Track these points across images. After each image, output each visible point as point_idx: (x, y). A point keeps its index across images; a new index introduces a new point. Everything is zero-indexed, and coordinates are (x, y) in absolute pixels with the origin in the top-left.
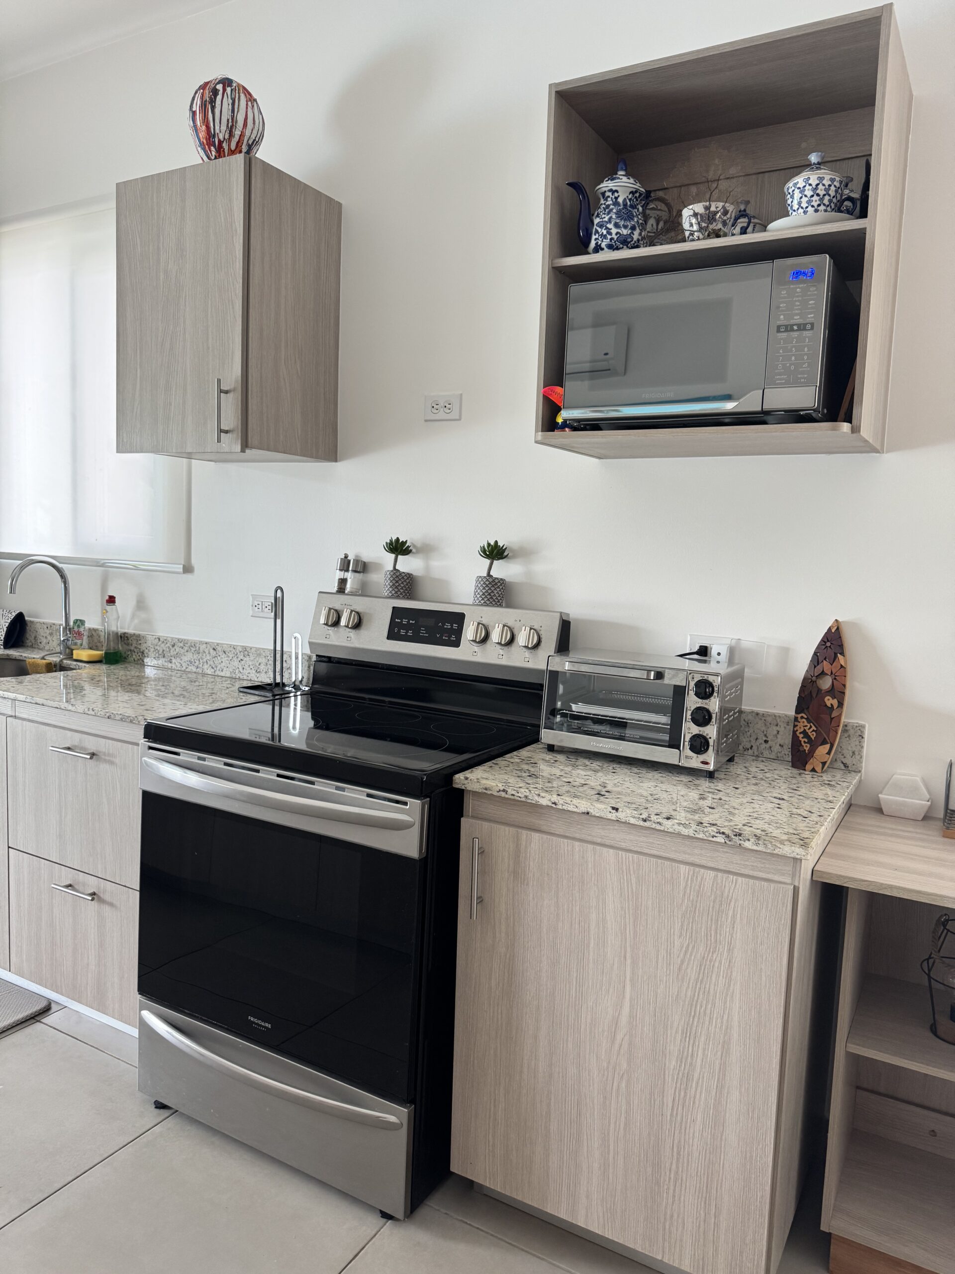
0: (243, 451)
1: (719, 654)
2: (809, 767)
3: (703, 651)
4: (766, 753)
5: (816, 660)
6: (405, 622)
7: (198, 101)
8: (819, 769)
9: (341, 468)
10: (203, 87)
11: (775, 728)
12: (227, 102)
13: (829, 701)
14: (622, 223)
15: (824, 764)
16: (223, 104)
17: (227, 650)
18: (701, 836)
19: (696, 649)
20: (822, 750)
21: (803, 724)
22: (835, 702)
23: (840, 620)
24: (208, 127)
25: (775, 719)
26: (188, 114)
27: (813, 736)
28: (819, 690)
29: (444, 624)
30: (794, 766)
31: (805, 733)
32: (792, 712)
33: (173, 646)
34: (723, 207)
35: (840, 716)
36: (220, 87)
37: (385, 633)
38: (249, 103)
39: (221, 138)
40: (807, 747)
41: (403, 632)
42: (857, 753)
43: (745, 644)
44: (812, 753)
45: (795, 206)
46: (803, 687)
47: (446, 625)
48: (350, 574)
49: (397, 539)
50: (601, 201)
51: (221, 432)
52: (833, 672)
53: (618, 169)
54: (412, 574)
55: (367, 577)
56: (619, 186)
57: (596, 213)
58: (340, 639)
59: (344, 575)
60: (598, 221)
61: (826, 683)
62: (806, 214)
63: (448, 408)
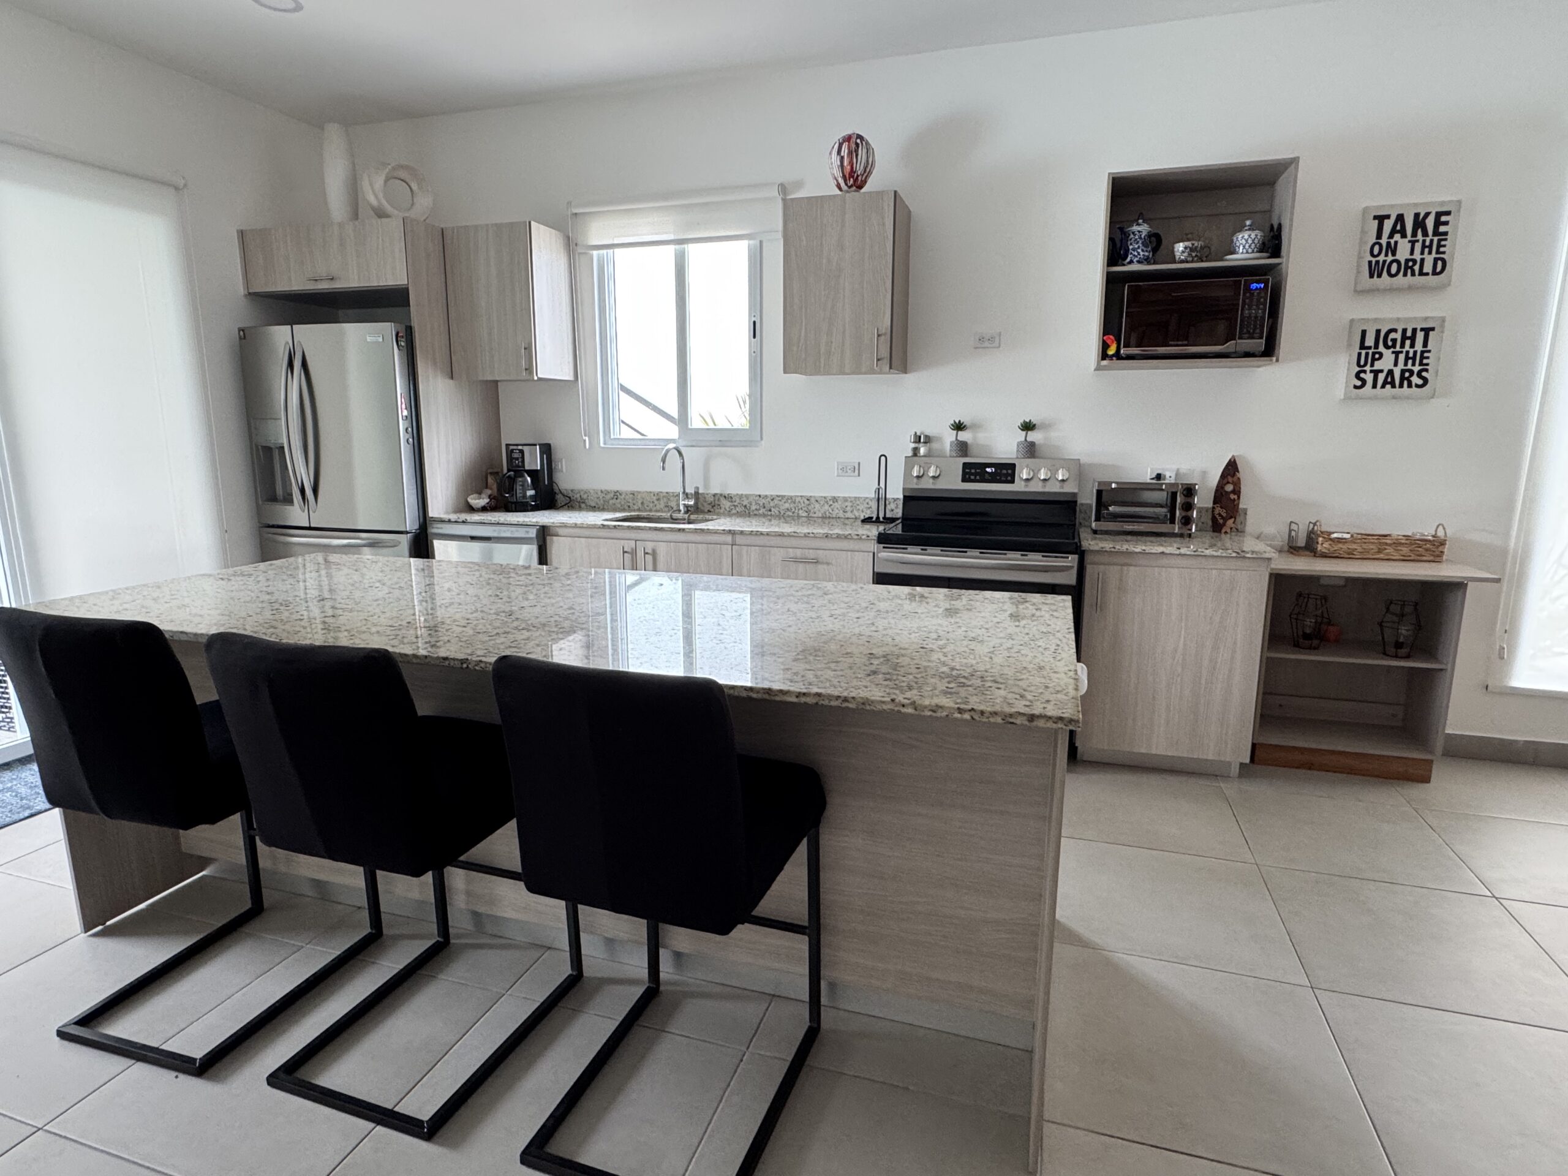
1: (1170, 477)
2: (1223, 531)
3: (1159, 477)
5: (1223, 476)
6: (973, 471)
8: (1229, 531)
9: (909, 378)
10: (848, 139)
13: (1232, 496)
14: (1145, 249)
15: (1231, 528)
17: (818, 499)
18: (1224, 555)
19: (1154, 476)
20: (1230, 522)
21: (1218, 510)
22: (1236, 497)
23: (1235, 456)
27: (1224, 515)
28: (1226, 492)
29: (1001, 471)
30: (1214, 531)
31: (1220, 515)
32: (1211, 505)
33: (772, 500)
35: (1238, 504)
36: (859, 141)
37: (960, 478)
39: (859, 173)
40: (1221, 521)
41: (972, 477)
42: (1243, 523)
43: (1181, 471)
44: (1224, 524)
45: (1241, 248)
46: (1217, 491)
47: (1004, 471)
48: (921, 445)
49: (960, 421)
50: (1132, 236)
51: (878, 360)
52: (1233, 482)
53: (1138, 219)
54: (969, 442)
55: (935, 445)
56: (1142, 229)
57: (1129, 243)
58: (927, 484)
59: (917, 445)
60: (1131, 247)
61: (1229, 488)
62: (1247, 252)
63: (991, 339)
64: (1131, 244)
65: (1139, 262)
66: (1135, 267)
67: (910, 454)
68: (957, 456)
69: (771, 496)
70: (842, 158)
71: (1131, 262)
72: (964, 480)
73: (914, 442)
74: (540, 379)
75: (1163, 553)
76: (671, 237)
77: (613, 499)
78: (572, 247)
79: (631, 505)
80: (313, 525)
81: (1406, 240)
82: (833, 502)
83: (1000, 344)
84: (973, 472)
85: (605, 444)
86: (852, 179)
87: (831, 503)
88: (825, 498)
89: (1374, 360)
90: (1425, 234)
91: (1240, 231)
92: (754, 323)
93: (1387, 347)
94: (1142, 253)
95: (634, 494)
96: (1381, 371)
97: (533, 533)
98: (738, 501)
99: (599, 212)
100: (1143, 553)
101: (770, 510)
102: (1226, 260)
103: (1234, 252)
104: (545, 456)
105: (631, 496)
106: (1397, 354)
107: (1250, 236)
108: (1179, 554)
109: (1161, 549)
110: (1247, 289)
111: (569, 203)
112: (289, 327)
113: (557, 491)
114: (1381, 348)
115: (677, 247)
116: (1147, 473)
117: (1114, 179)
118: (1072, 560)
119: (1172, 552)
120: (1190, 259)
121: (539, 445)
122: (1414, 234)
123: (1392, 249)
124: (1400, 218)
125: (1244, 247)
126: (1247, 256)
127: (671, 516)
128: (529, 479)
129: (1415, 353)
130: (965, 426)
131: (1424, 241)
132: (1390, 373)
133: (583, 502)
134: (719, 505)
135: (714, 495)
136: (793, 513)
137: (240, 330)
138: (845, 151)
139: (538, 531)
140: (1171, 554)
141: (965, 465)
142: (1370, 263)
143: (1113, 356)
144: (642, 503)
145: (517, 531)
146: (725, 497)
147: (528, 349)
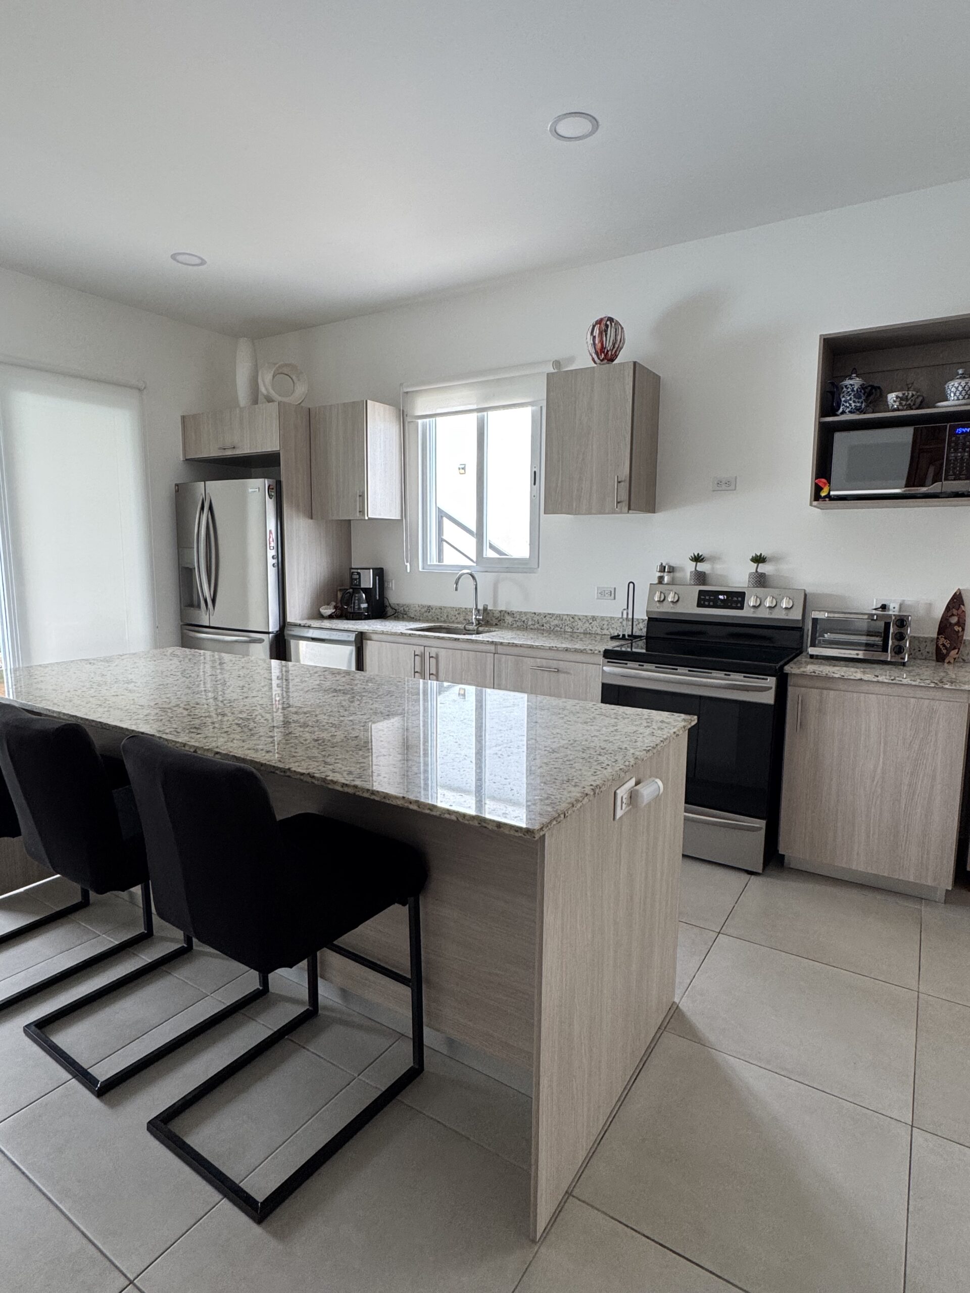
0: (628, 512)
1: (894, 608)
2: (947, 661)
3: (884, 607)
4: (920, 657)
5: (948, 608)
7: (597, 327)
8: (952, 661)
10: (599, 322)
11: (925, 644)
12: (613, 330)
13: (957, 628)
14: (857, 400)
15: (955, 659)
16: (611, 332)
18: (922, 684)
19: (879, 606)
20: (953, 653)
21: (942, 640)
22: (960, 629)
23: (961, 588)
24: (602, 345)
25: (925, 640)
26: (590, 336)
27: (948, 646)
28: (951, 624)
29: (732, 598)
30: (938, 660)
31: (943, 645)
32: (935, 636)
35: (963, 636)
37: (696, 603)
39: (609, 349)
40: (945, 651)
41: (706, 603)
43: (907, 603)
44: (948, 654)
45: (952, 395)
46: (941, 622)
47: (735, 599)
48: (665, 574)
49: (698, 554)
50: (845, 389)
51: (618, 502)
52: (958, 614)
53: (852, 374)
54: (707, 572)
55: (678, 575)
56: (855, 382)
57: (842, 395)
58: (667, 608)
59: (662, 574)
60: (843, 399)
61: (954, 620)
62: (958, 399)
63: (728, 483)
64: (843, 397)
65: (850, 412)
66: (848, 417)
67: (656, 582)
68: (694, 585)
69: (544, 613)
70: (594, 337)
71: (843, 412)
72: (699, 605)
73: (659, 572)
74: (369, 519)
75: (861, 679)
76: (474, 407)
77: (426, 612)
78: (403, 418)
79: (439, 617)
80: (211, 625)
82: (593, 621)
83: (736, 487)
84: (707, 599)
85: (423, 569)
86: (603, 354)
87: (591, 621)
88: (586, 616)
91: (952, 379)
92: (535, 472)
94: (853, 404)
95: (441, 609)
97: (352, 637)
98: (518, 617)
99: (422, 390)
100: (842, 678)
101: (543, 626)
102: (938, 407)
103: (947, 400)
104: (377, 578)
105: (439, 610)
107: (960, 384)
108: (878, 682)
109: (859, 676)
110: (953, 433)
111: (401, 384)
112: (203, 483)
113: (387, 604)
115: (480, 414)
116: (873, 602)
117: (824, 339)
118: (771, 681)
119: (870, 679)
120: (900, 407)
121: (373, 569)
125: (955, 394)
126: (957, 402)
127: (465, 627)
128: (364, 596)
130: (703, 559)
133: (405, 614)
134: (504, 620)
135: (501, 612)
136: (561, 628)
137: (177, 485)
138: (596, 332)
139: (356, 636)
140: (868, 681)
141: (701, 592)
143: (825, 497)
144: (447, 616)
145: (342, 635)
146: (509, 613)
147: (362, 496)
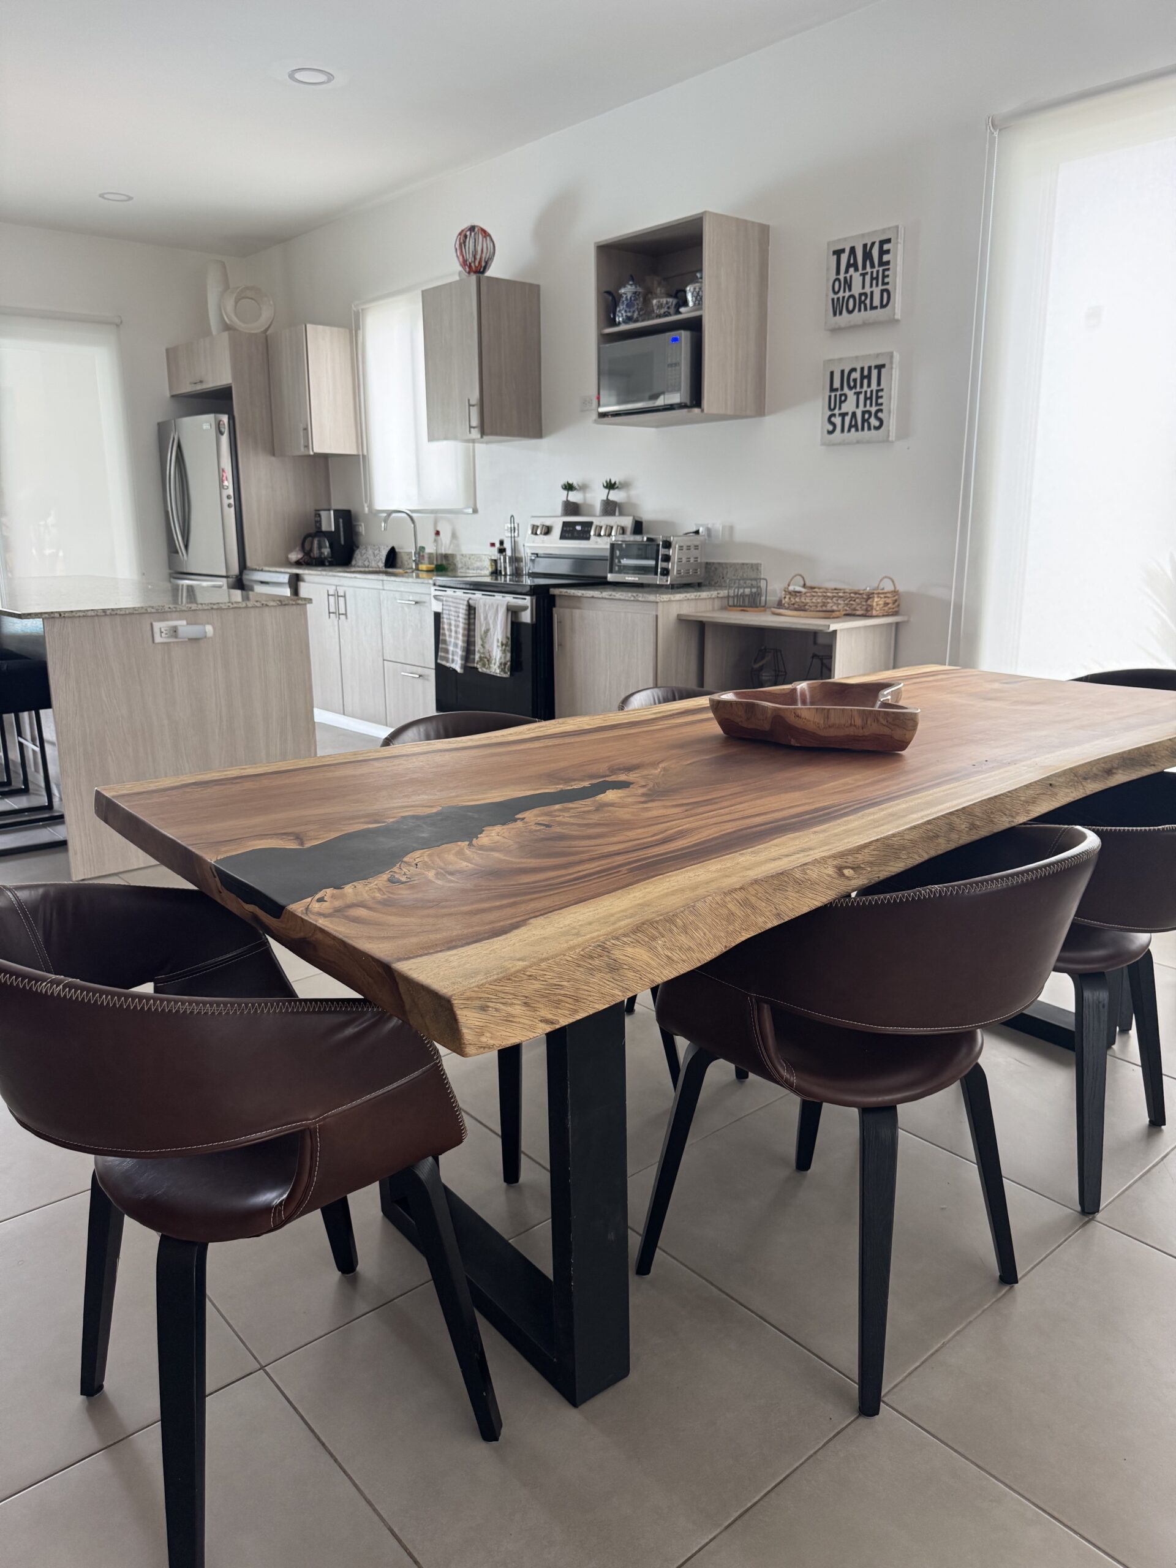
0: (482, 437)
1: (703, 532)
6: (568, 529)
7: (458, 242)
9: (544, 442)
10: (460, 234)
12: (472, 241)
14: (628, 310)
16: (470, 243)
24: (463, 257)
26: (454, 250)
29: (584, 529)
34: (667, 301)
36: (468, 233)
37: (559, 537)
38: (484, 239)
41: (567, 535)
45: (691, 301)
47: (586, 527)
49: (567, 482)
50: (621, 299)
51: (471, 428)
53: (627, 281)
62: (694, 305)
63: (590, 402)
64: (619, 306)
65: (626, 322)
71: (619, 323)
72: (562, 538)
74: (315, 453)
80: (187, 571)
81: (858, 274)
89: (841, 402)
90: (873, 266)
93: (850, 388)
94: (624, 314)
96: (847, 414)
97: (287, 579)
100: (583, 597)
106: (858, 394)
107: (695, 289)
108: (602, 598)
109: (592, 594)
111: (350, 304)
114: (846, 390)
117: (599, 246)
118: (528, 601)
119: (598, 596)
121: (334, 512)
122: (864, 267)
123: (848, 284)
124: (853, 250)
126: (692, 308)
128: (326, 539)
129: (872, 391)
130: (573, 487)
131: (872, 273)
132: (854, 414)
137: (158, 423)
139: (293, 578)
141: (565, 523)
142: (833, 300)
145: (282, 577)
147: (306, 429)
